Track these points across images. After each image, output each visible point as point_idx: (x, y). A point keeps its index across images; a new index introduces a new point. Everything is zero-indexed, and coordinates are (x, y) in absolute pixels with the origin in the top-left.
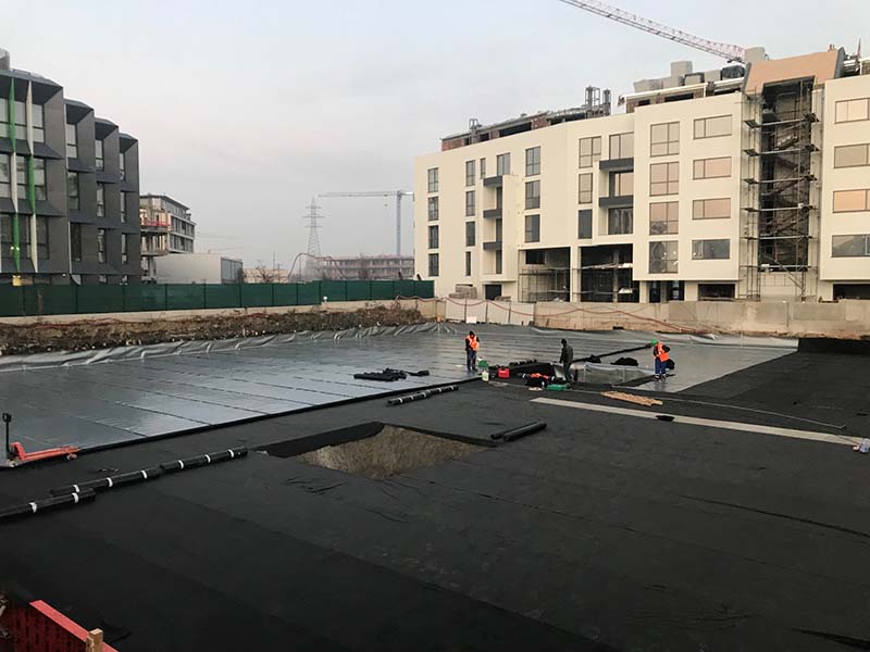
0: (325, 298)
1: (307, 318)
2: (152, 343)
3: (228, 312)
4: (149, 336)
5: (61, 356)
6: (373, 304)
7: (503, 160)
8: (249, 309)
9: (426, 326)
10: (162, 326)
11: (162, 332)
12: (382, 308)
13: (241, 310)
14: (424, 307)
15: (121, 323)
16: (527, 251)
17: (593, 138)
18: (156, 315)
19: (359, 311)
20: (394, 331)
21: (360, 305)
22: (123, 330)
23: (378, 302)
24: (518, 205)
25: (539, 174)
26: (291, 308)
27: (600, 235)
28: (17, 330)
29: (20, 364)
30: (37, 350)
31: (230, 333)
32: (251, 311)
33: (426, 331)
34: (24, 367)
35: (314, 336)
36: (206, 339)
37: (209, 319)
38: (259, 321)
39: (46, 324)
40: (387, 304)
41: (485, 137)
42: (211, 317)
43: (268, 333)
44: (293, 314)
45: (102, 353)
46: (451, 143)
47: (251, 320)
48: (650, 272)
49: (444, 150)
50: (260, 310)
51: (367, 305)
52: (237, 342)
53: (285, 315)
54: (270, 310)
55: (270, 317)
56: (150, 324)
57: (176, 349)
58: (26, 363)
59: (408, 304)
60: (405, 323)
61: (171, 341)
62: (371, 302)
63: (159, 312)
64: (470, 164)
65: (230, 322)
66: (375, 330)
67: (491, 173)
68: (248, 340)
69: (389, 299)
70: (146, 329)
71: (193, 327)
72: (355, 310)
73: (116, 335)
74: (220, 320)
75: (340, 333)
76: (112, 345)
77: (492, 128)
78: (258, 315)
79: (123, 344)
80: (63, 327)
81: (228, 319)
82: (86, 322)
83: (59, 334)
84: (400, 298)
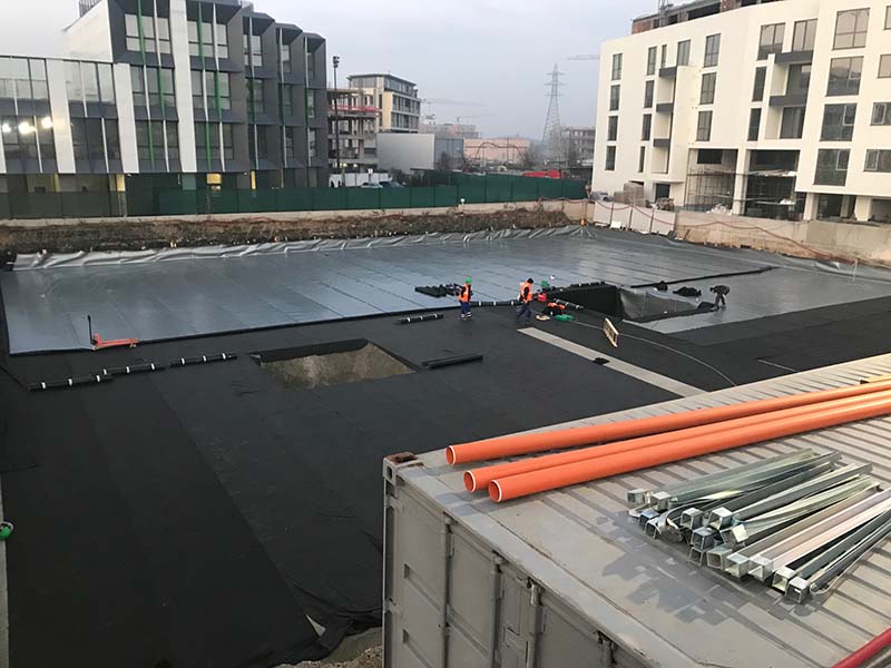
0: (463, 200)
1: (441, 220)
2: (297, 240)
3: (367, 213)
4: (293, 234)
5: (220, 249)
6: (512, 206)
7: (683, 47)
8: (387, 210)
9: (567, 229)
10: (306, 225)
11: (306, 230)
12: (523, 210)
13: (379, 211)
14: (573, 208)
15: (274, 221)
16: (700, 150)
17: (776, 25)
18: (303, 215)
19: (498, 212)
20: (528, 235)
21: (499, 207)
22: (272, 229)
23: (518, 204)
24: (692, 100)
25: (716, 65)
26: (425, 210)
27: (766, 138)
28: (190, 227)
29: (190, 254)
30: (204, 243)
31: (365, 232)
32: (389, 212)
33: (566, 234)
34: (193, 257)
35: (443, 238)
36: (344, 237)
37: (350, 219)
38: (394, 222)
39: (214, 221)
40: (529, 205)
41: (673, 20)
42: (352, 217)
43: (398, 234)
44: (427, 216)
45: (252, 248)
46: (642, 25)
47: (386, 221)
48: (815, 183)
49: (633, 33)
50: (397, 211)
51: (505, 207)
52: (369, 241)
53: (419, 216)
54: (407, 212)
55: (405, 219)
56: (296, 222)
57: (314, 246)
58: (194, 254)
59: (553, 206)
60: (545, 226)
61: (312, 239)
62: (510, 204)
63: (305, 213)
64: (652, 50)
65: (366, 222)
66: (508, 232)
67: (671, 63)
68: (381, 239)
69: (531, 201)
70: (291, 228)
71: (332, 226)
72: (493, 211)
73: (267, 232)
74: (358, 221)
75: (470, 235)
76: (261, 241)
77: (681, 8)
78: (395, 217)
79: (272, 240)
80: (225, 224)
81: (365, 219)
82: (245, 221)
83: (221, 230)
84: (543, 200)
